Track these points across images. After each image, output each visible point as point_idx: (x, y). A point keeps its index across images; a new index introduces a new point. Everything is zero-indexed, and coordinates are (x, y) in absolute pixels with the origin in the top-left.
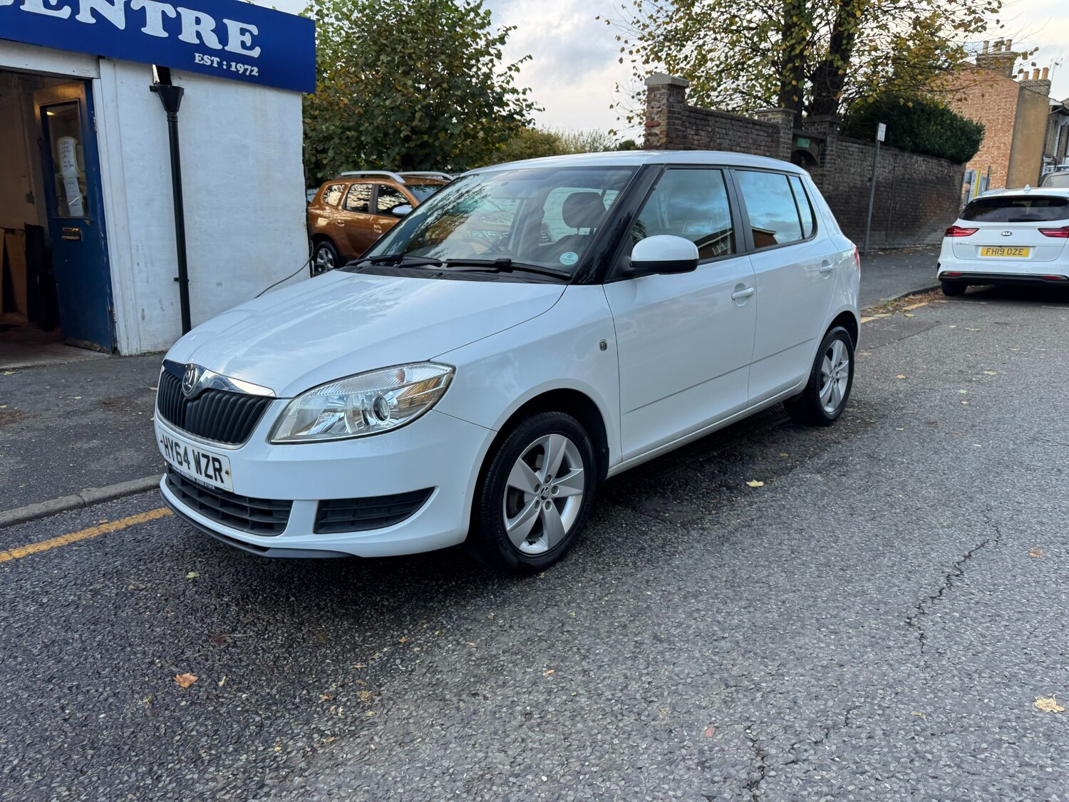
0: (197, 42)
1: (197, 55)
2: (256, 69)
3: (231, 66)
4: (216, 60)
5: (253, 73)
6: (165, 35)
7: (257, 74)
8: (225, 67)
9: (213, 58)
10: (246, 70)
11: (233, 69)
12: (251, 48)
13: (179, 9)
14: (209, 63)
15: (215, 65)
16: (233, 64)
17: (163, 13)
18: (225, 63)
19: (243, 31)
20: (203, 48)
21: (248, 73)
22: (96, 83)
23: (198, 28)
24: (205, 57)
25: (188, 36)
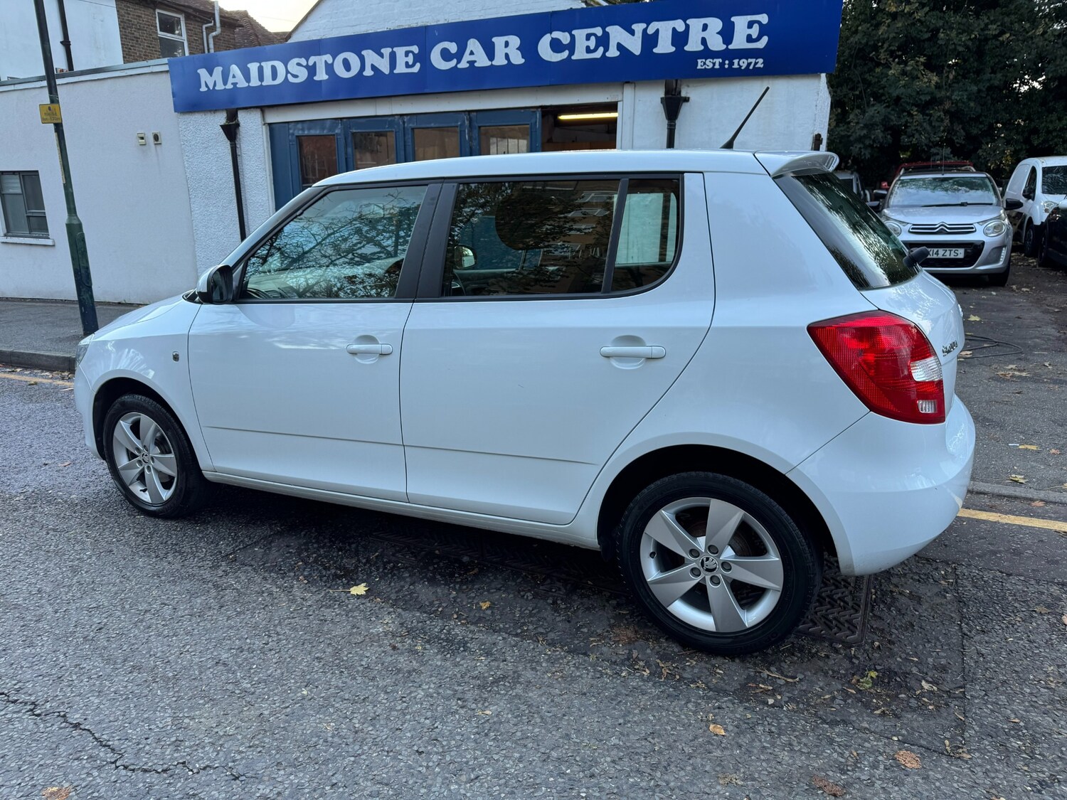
0: (702, 48)
1: (699, 61)
2: (761, 61)
3: (733, 64)
4: (718, 61)
5: (757, 66)
6: (673, 49)
7: (762, 66)
8: (726, 66)
9: (715, 60)
10: (749, 64)
11: (736, 66)
12: (758, 39)
13: (688, 22)
14: (711, 66)
15: (717, 66)
16: (736, 61)
17: (674, 29)
18: (727, 62)
19: (750, 25)
20: (707, 53)
21: (751, 67)
22: (620, 105)
23: (704, 34)
24: (708, 62)
25: (693, 45)
